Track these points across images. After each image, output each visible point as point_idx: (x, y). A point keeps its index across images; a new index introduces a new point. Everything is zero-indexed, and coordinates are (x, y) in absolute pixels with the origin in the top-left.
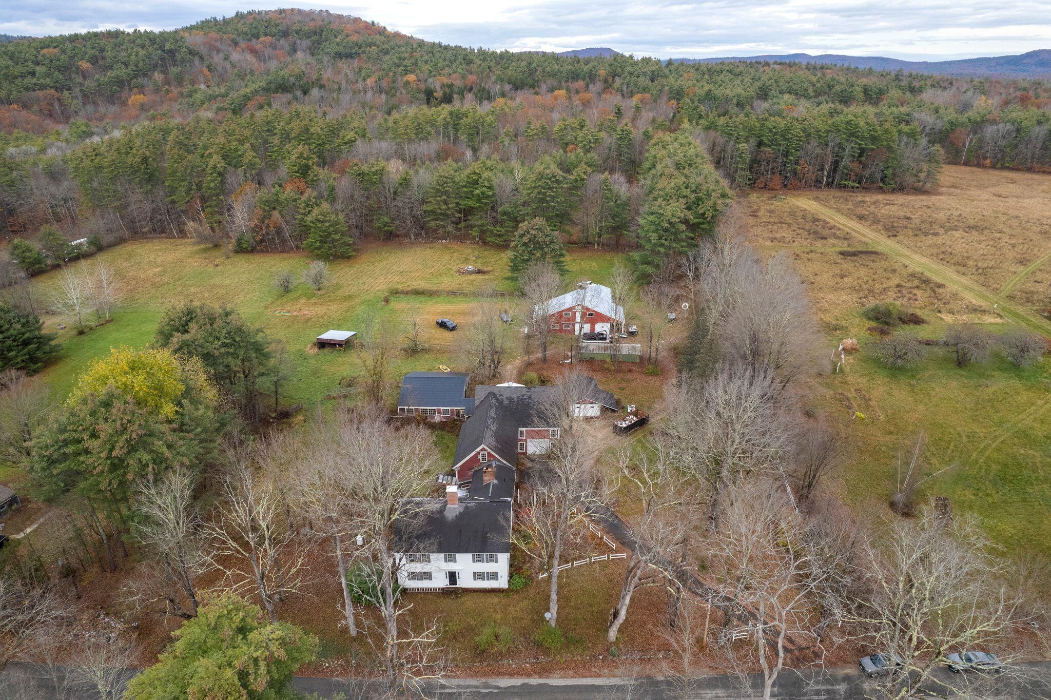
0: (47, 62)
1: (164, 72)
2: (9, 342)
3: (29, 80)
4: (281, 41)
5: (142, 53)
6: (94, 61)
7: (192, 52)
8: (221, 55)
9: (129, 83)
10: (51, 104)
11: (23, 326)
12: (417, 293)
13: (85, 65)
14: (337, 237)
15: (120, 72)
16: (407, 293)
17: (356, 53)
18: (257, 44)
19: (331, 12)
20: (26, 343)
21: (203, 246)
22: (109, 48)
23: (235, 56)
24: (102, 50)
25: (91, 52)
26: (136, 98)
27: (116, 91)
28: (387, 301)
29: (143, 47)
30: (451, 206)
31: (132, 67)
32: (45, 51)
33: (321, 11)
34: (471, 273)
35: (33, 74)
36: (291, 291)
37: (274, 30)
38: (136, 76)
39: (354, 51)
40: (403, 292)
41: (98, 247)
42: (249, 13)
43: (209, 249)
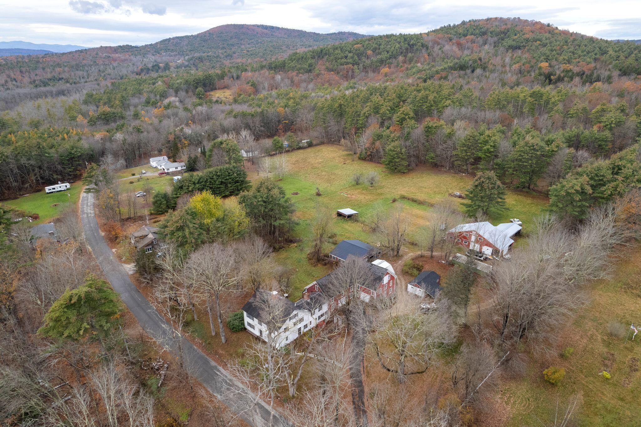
0: (354, 51)
1: (405, 56)
2: (230, 180)
3: (344, 60)
4: (479, 38)
5: (398, 46)
6: (374, 50)
7: (423, 46)
8: (439, 47)
9: (386, 61)
10: (348, 72)
11: (238, 175)
12: (414, 201)
13: (369, 52)
14: (397, 160)
15: (384, 55)
16: (409, 199)
17: (523, 46)
18: (463, 40)
19: (521, 18)
20: (237, 182)
21: (348, 153)
22: (383, 43)
23: (447, 47)
24: (380, 45)
25: (374, 46)
26: (385, 70)
27: (379, 66)
28: (394, 201)
29: (399, 43)
30: (468, 154)
31: (390, 53)
32: (355, 46)
33: (515, 18)
34: (456, 196)
35: (346, 57)
36: (360, 184)
37: (477, 31)
38: (390, 58)
39: (522, 44)
40: (406, 198)
41: (310, 145)
42: (470, 21)
43: (351, 154)
